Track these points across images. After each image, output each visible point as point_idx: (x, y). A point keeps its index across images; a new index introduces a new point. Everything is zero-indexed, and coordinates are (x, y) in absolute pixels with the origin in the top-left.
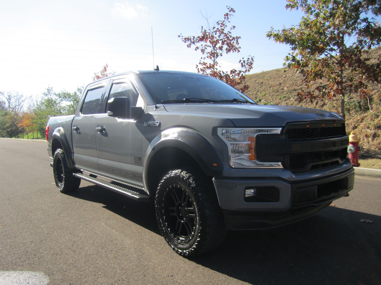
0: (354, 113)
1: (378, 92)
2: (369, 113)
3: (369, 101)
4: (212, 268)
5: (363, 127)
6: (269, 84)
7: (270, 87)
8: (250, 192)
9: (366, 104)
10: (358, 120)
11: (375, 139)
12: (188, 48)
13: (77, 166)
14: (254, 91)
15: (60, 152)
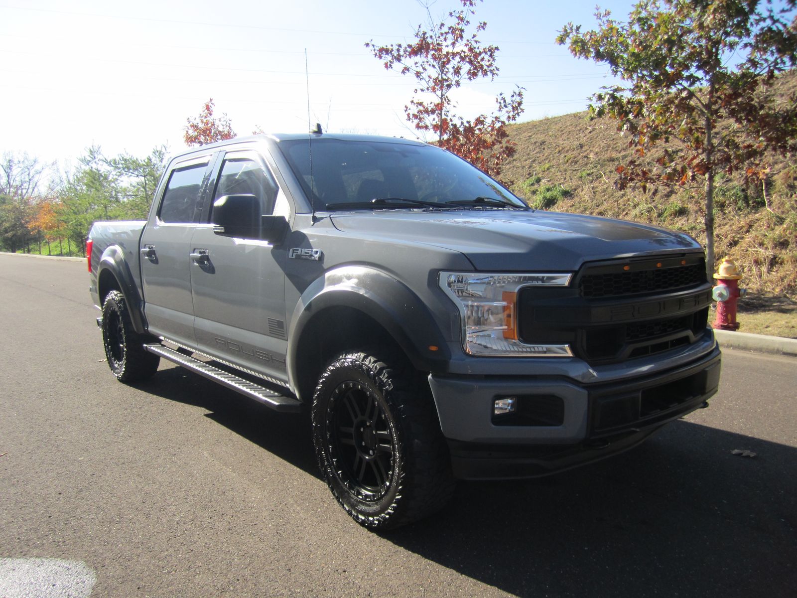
0: (732, 213)
1: (784, 168)
2: (764, 213)
3: (766, 187)
4: (426, 555)
5: (750, 242)
6: (558, 146)
7: (559, 152)
8: (503, 405)
9: (759, 193)
10: (741, 228)
11: (775, 269)
12: (387, 69)
13: (152, 329)
14: (526, 160)
15: (117, 298)
